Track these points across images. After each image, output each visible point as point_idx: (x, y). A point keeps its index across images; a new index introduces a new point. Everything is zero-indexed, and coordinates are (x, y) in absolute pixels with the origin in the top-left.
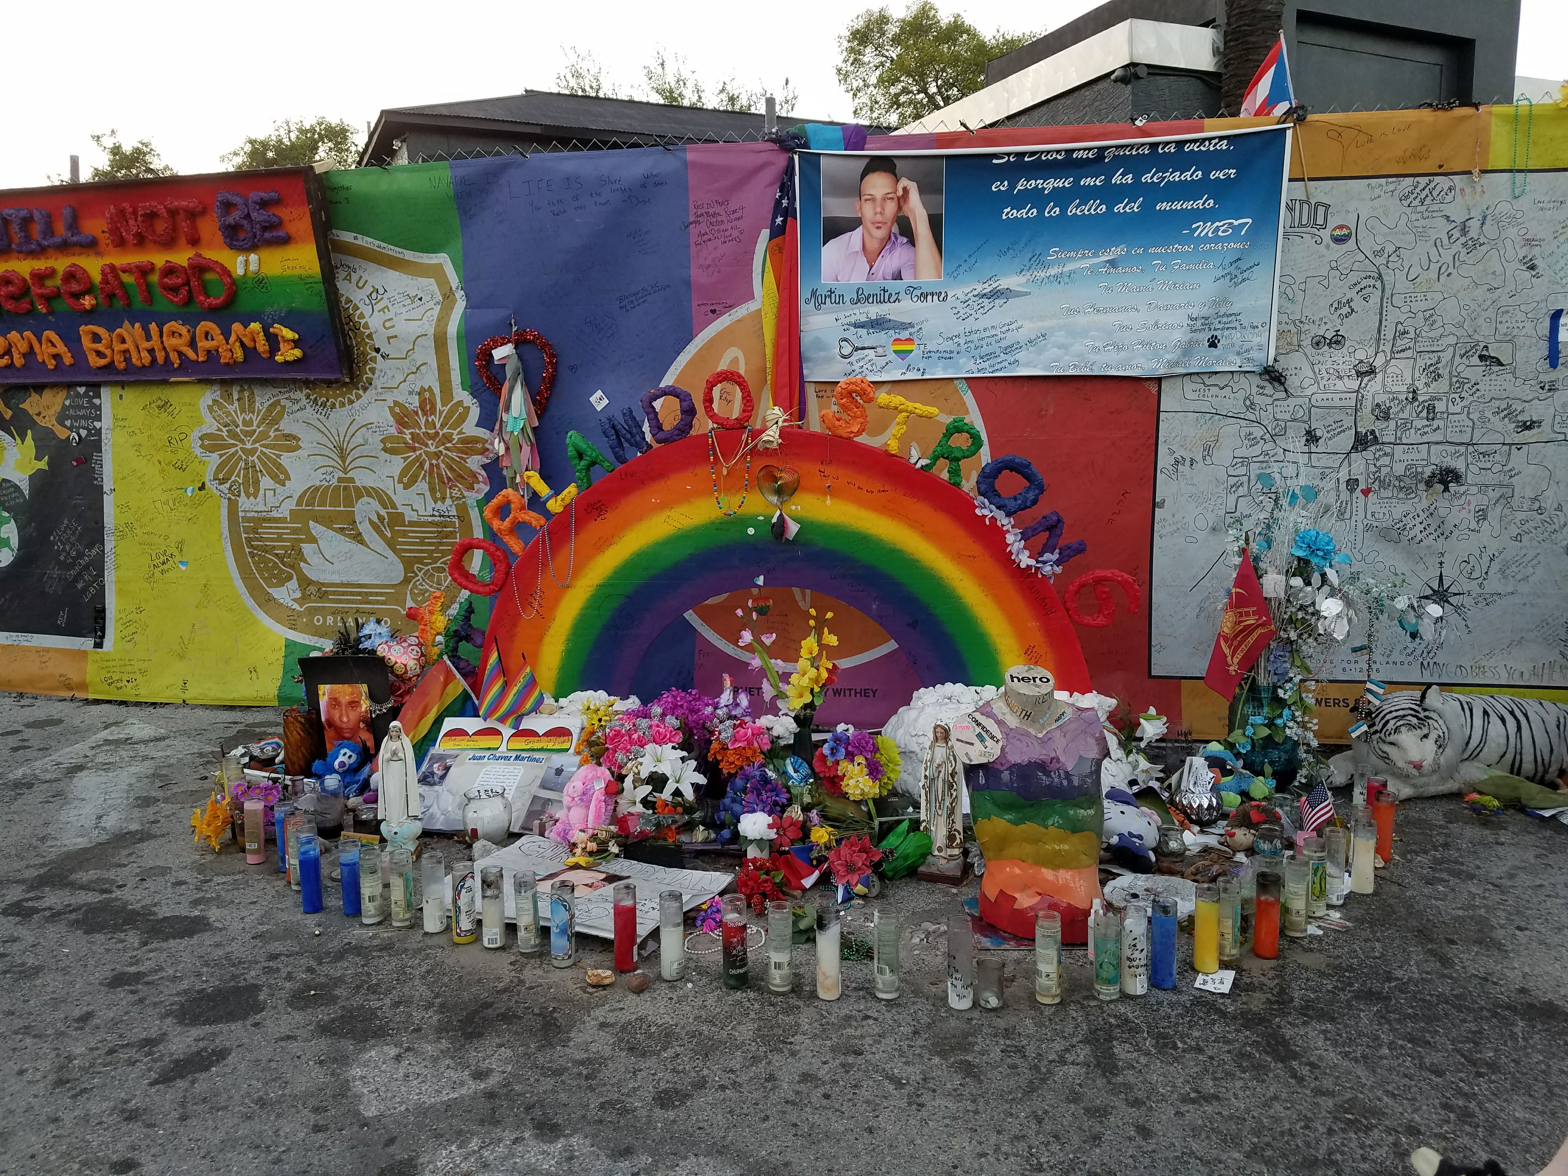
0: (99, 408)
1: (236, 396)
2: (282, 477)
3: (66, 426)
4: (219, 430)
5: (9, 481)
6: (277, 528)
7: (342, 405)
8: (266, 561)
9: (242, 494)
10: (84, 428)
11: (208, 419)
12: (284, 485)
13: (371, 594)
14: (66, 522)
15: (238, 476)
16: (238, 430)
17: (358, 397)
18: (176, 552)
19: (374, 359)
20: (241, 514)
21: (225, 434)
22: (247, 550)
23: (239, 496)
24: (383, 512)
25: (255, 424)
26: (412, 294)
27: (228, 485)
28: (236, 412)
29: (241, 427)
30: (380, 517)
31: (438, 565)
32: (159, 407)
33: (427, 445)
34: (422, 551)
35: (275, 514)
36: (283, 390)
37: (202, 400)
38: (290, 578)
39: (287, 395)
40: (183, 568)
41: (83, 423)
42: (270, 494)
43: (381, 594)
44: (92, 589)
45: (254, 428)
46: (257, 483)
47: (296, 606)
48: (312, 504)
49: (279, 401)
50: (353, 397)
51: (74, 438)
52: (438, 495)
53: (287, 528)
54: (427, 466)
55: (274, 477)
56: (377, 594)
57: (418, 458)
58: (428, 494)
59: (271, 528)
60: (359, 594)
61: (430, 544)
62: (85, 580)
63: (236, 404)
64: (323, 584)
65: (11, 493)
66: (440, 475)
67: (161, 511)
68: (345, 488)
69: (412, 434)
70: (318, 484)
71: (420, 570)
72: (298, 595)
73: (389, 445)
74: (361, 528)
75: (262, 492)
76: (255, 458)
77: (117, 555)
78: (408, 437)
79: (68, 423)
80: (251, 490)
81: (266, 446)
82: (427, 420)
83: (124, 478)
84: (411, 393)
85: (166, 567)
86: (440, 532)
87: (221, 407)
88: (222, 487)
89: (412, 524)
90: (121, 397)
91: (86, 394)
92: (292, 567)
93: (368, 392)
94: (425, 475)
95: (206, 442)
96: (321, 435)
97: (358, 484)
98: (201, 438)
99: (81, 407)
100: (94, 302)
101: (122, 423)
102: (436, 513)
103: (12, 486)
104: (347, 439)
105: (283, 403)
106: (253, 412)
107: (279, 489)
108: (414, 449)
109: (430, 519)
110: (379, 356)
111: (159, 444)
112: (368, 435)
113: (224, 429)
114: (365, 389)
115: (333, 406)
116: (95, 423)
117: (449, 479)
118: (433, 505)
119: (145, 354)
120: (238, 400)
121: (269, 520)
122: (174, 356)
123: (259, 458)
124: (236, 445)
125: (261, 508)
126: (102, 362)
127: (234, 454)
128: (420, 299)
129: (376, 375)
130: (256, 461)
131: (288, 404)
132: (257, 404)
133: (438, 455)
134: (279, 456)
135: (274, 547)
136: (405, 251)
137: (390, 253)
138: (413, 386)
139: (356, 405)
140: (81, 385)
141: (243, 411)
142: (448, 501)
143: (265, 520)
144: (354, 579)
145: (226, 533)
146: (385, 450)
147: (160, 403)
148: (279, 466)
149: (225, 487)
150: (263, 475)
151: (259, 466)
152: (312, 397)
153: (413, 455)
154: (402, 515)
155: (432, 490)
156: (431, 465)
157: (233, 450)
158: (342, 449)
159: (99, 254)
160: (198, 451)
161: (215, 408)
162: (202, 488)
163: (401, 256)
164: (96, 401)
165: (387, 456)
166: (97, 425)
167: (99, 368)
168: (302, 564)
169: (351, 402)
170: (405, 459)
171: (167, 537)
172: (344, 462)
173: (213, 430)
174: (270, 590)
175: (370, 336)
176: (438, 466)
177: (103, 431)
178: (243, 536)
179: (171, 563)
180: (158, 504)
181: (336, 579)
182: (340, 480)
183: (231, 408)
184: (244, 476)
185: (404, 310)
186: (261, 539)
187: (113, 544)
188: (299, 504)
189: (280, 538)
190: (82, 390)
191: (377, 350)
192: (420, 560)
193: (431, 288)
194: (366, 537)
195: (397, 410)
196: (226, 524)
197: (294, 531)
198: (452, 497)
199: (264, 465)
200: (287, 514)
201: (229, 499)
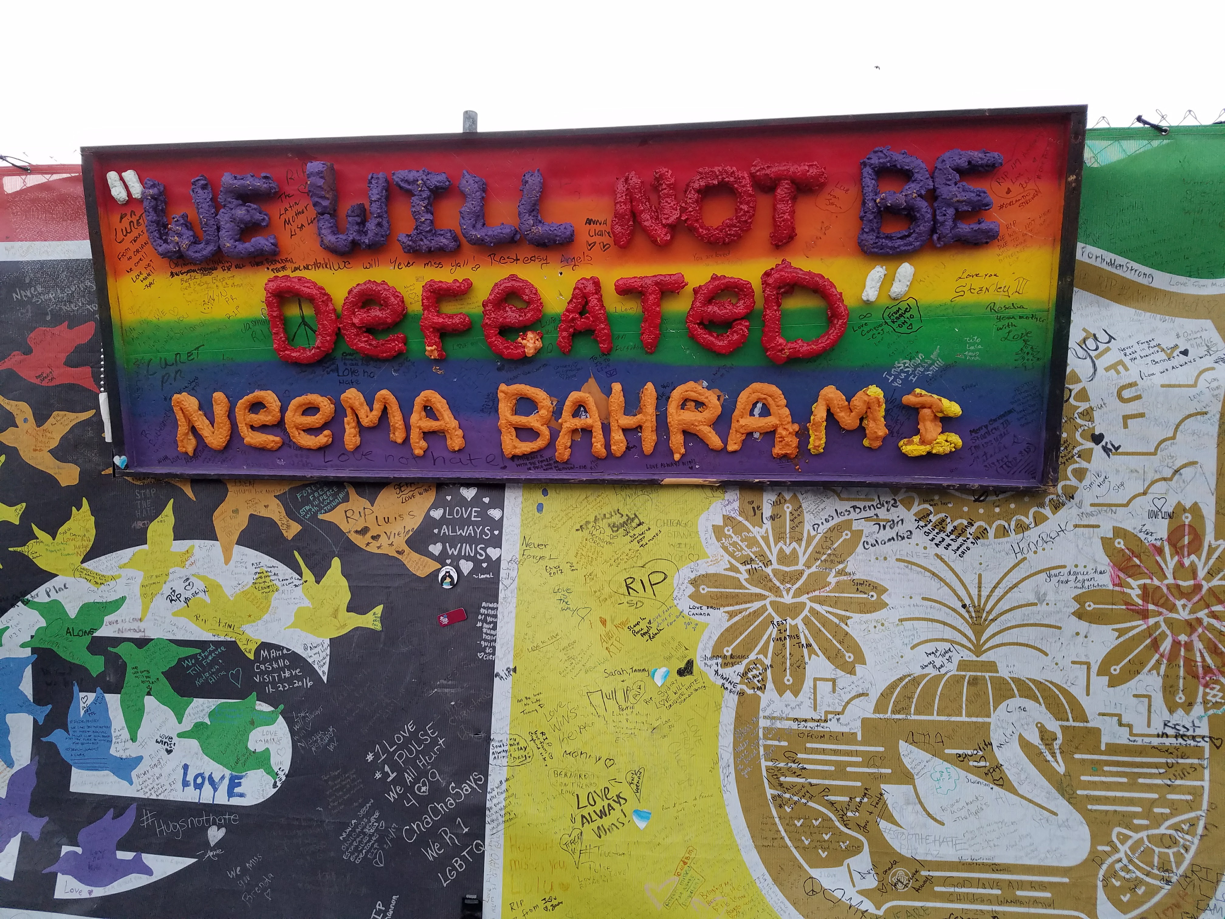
0: (499, 524)
1: (767, 510)
2: (849, 657)
3: (431, 556)
4: (733, 568)
5: (278, 648)
6: (836, 752)
7: (1003, 532)
8: (808, 815)
9: (770, 685)
10: (468, 558)
11: (713, 548)
12: (852, 672)
13: (1021, 885)
14: (410, 727)
15: (764, 651)
16: (769, 570)
17: (1039, 520)
18: (627, 792)
19: (1086, 455)
20: (763, 723)
21: (743, 576)
22: (770, 792)
23: (762, 688)
24: (1053, 726)
25: (802, 560)
26: (1167, 343)
27: (740, 668)
28: (766, 539)
29: (775, 565)
30: (1047, 737)
31: (1162, 830)
32: (615, 527)
33: (1172, 608)
34: (1131, 802)
35: (833, 726)
36: (861, 504)
37: (703, 517)
38: (855, 849)
39: (871, 513)
40: (641, 824)
41: (467, 549)
42: (824, 688)
43: (1042, 886)
44: (457, 862)
45: (800, 567)
46: (799, 667)
47: (868, 905)
48: (905, 710)
49: (849, 523)
50: (1029, 520)
51: (448, 575)
52: (1180, 698)
53: (857, 753)
54: (1166, 646)
55: (834, 657)
56: (1033, 886)
57: (1149, 631)
58: (1158, 700)
59: (824, 752)
60: (995, 884)
61: (1150, 788)
62: (444, 845)
63: (768, 524)
64: (923, 864)
65: (282, 669)
66: (1190, 663)
67: (602, 711)
68: (974, 682)
69: (1144, 587)
70: (917, 671)
71: (1124, 839)
72: (871, 882)
73: (1090, 606)
74: (1001, 756)
75: (808, 684)
76: (799, 621)
77: (510, 795)
78: (1135, 593)
79: (436, 549)
80: (788, 679)
81: (821, 601)
82: (1181, 564)
83: (536, 648)
84: (1153, 515)
85: (606, 822)
86: (1169, 766)
87: (738, 528)
88: (728, 671)
89: (1113, 749)
90: (540, 508)
91: (476, 500)
92: (863, 828)
93: (1062, 512)
94: (1159, 662)
95: (704, 590)
96: (935, 584)
97: (1004, 672)
98: (694, 582)
99: (466, 522)
100: (539, 344)
101: (538, 553)
102: (1170, 731)
103: (284, 657)
104: (998, 592)
105: (856, 526)
106: (799, 541)
107: (844, 679)
108: (1144, 615)
109: (1156, 741)
110: (1098, 449)
111: (607, 590)
112: (1048, 587)
113: (742, 568)
114: (1057, 506)
115: (982, 534)
116: (490, 550)
117: (1207, 669)
118: (1166, 715)
119: (618, 436)
120: (772, 518)
121: (822, 737)
122: (677, 441)
123: (807, 622)
124: (762, 597)
125: (806, 712)
126: (526, 447)
127: (756, 614)
128: (1185, 353)
129: (1087, 482)
130: (801, 626)
131: (869, 529)
132: (807, 527)
133: (1191, 626)
134: (844, 619)
135: (827, 789)
136: (1157, 274)
137: (1129, 275)
138: (1159, 504)
139: (1033, 534)
140: (468, 484)
141: (780, 537)
142: (1198, 710)
143: (811, 736)
144: (984, 855)
145: (727, 755)
146: (1080, 615)
147: (617, 519)
148: (845, 638)
149: (733, 672)
150: (812, 652)
151: (805, 635)
152: (933, 518)
153: (1140, 625)
154: (1096, 732)
155: (1169, 690)
156: (1176, 644)
157: (756, 605)
158: (979, 610)
159: (570, 261)
160: (685, 604)
161: (728, 531)
162: (687, 670)
163: (1145, 281)
164: (495, 514)
165: (1083, 626)
166: (493, 553)
167: (514, 457)
168: (883, 824)
169: (1022, 528)
170: (1121, 632)
171: (610, 762)
172: (978, 634)
173: (720, 568)
174: (815, 873)
175: (1088, 414)
176: (1189, 646)
177: (503, 565)
178: (764, 764)
179: (616, 814)
180: (597, 699)
181: (949, 854)
182: (963, 665)
183: (757, 532)
184: (775, 654)
185: (1157, 369)
186: (801, 772)
187: (504, 773)
188: (880, 707)
189: (841, 771)
190: (469, 493)
191: (1097, 439)
192: (1126, 820)
193: (1205, 335)
194: (1011, 773)
195: (1120, 544)
196: (727, 740)
197: (870, 760)
198: (1205, 702)
199: (816, 634)
200: (856, 727)
201: (741, 694)
